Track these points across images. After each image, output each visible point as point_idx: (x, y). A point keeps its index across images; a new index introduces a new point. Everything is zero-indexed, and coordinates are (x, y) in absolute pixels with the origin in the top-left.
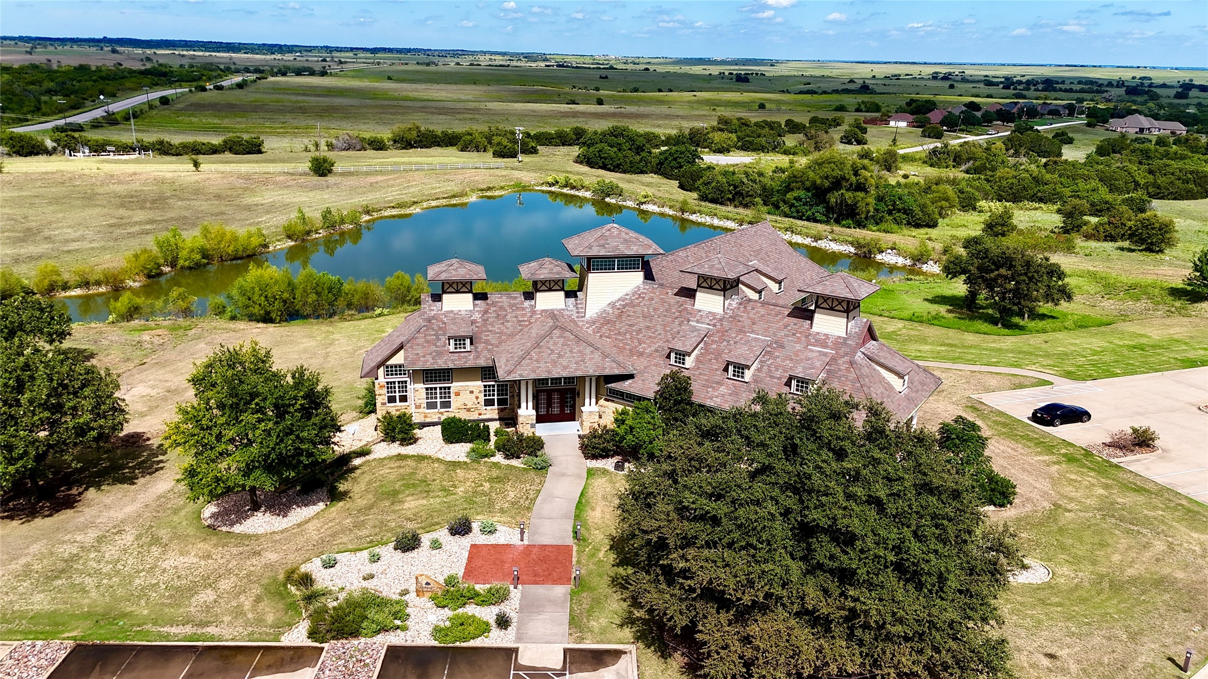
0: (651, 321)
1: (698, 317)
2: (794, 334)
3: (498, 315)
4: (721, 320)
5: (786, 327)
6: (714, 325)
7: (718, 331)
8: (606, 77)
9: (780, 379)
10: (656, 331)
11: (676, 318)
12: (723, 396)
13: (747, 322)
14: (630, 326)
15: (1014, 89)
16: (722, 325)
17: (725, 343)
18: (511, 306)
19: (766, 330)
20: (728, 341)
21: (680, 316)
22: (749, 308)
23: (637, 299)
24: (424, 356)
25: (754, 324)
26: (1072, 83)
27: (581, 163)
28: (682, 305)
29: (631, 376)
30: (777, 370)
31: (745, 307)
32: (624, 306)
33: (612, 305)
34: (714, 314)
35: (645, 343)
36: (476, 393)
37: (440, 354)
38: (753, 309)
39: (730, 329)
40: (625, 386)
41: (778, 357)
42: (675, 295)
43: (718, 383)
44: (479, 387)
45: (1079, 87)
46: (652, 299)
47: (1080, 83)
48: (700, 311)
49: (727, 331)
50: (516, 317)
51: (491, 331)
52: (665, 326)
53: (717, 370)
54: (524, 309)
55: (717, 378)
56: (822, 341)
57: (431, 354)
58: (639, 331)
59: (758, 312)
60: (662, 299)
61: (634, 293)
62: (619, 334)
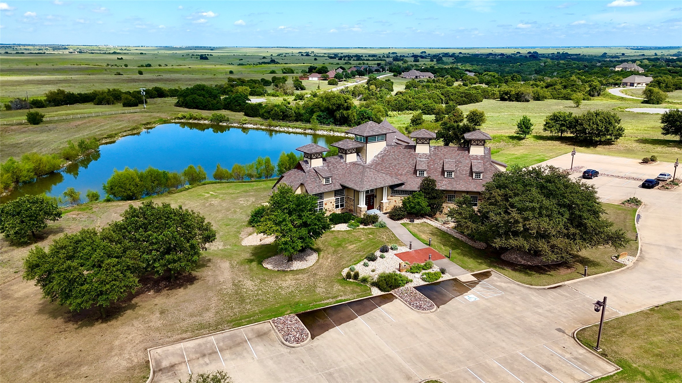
0: (398, 161)
1: (419, 156)
2: (463, 157)
3: (334, 167)
4: (430, 156)
5: (459, 155)
6: (428, 158)
7: (431, 160)
8: (122, 59)
9: (465, 174)
10: (403, 164)
11: (410, 158)
12: (446, 185)
13: (442, 155)
14: (390, 164)
15: (344, 60)
16: (431, 158)
17: (436, 165)
18: (337, 162)
19: (451, 157)
20: (437, 164)
21: (411, 157)
22: (440, 150)
23: (387, 153)
24: (314, 188)
25: (445, 155)
26: (366, 56)
27: (180, 106)
28: (409, 152)
29: (402, 184)
30: (463, 171)
31: (438, 150)
32: (383, 156)
33: (377, 157)
34: (426, 154)
35: (400, 170)
36: (333, 202)
37: (320, 186)
38: (441, 150)
39: (436, 159)
40: (403, 188)
41: (461, 166)
42: (404, 148)
43: (441, 180)
44: (334, 199)
45: (372, 58)
46: (394, 152)
47: (369, 56)
48: (419, 154)
49: (434, 160)
50: (341, 167)
51: (334, 174)
52: (406, 162)
53: (438, 175)
54: (342, 163)
55: (441, 178)
56: (476, 158)
57: (316, 187)
58: (395, 166)
59: (444, 151)
60: (399, 151)
61: (385, 151)
62: (386, 168)
